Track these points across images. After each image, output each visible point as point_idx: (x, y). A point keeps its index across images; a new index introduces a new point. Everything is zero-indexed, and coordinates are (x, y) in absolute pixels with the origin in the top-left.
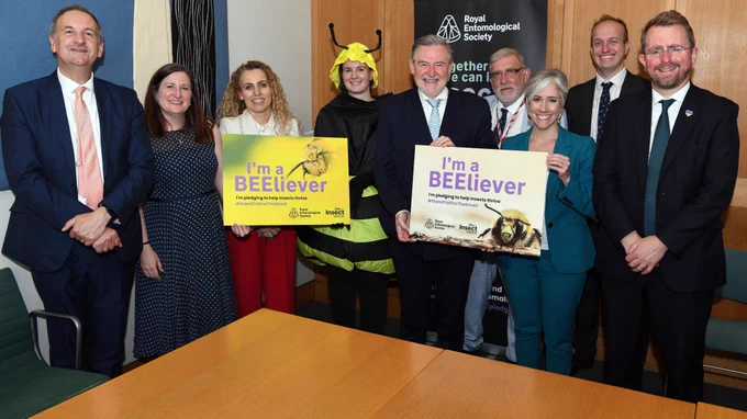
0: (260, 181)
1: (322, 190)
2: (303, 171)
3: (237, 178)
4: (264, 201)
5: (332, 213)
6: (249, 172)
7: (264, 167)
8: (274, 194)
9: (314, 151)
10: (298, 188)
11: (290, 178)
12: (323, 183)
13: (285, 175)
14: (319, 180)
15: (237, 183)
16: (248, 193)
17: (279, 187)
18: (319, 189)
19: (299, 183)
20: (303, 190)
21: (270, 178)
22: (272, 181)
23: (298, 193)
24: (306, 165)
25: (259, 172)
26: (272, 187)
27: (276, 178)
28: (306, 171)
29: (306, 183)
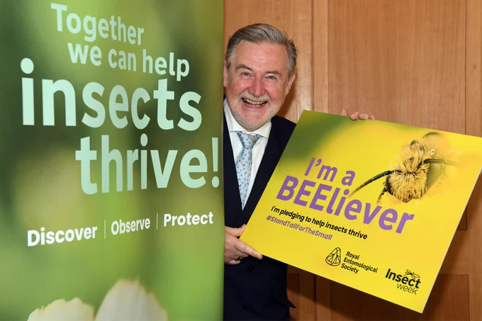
0: (313, 190)
1: (399, 230)
2: (383, 187)
3: (289, 178)
4: (304, 224)
5: (398, 278)
6: (306, 174)
7: (329, 169)
8: (322, 216)
9: (418, 155)
10: (361, 216)
11: (356, 196)
12: (407, 217)
13: (352, 188)
14: (402, 208)
15: (284, 187)
16: (290, 206)
17: (334, 208)
18: (395, 226)
19: (368, 206)
20: (367, 220)
21: (329, 188)
22: (329, 194)
23: (358, 224)
24: (393, 177)
25: (319, 177)
26: (325, 204)
27: (338, 190)
28: (388, 188)
29: (378, 208)
